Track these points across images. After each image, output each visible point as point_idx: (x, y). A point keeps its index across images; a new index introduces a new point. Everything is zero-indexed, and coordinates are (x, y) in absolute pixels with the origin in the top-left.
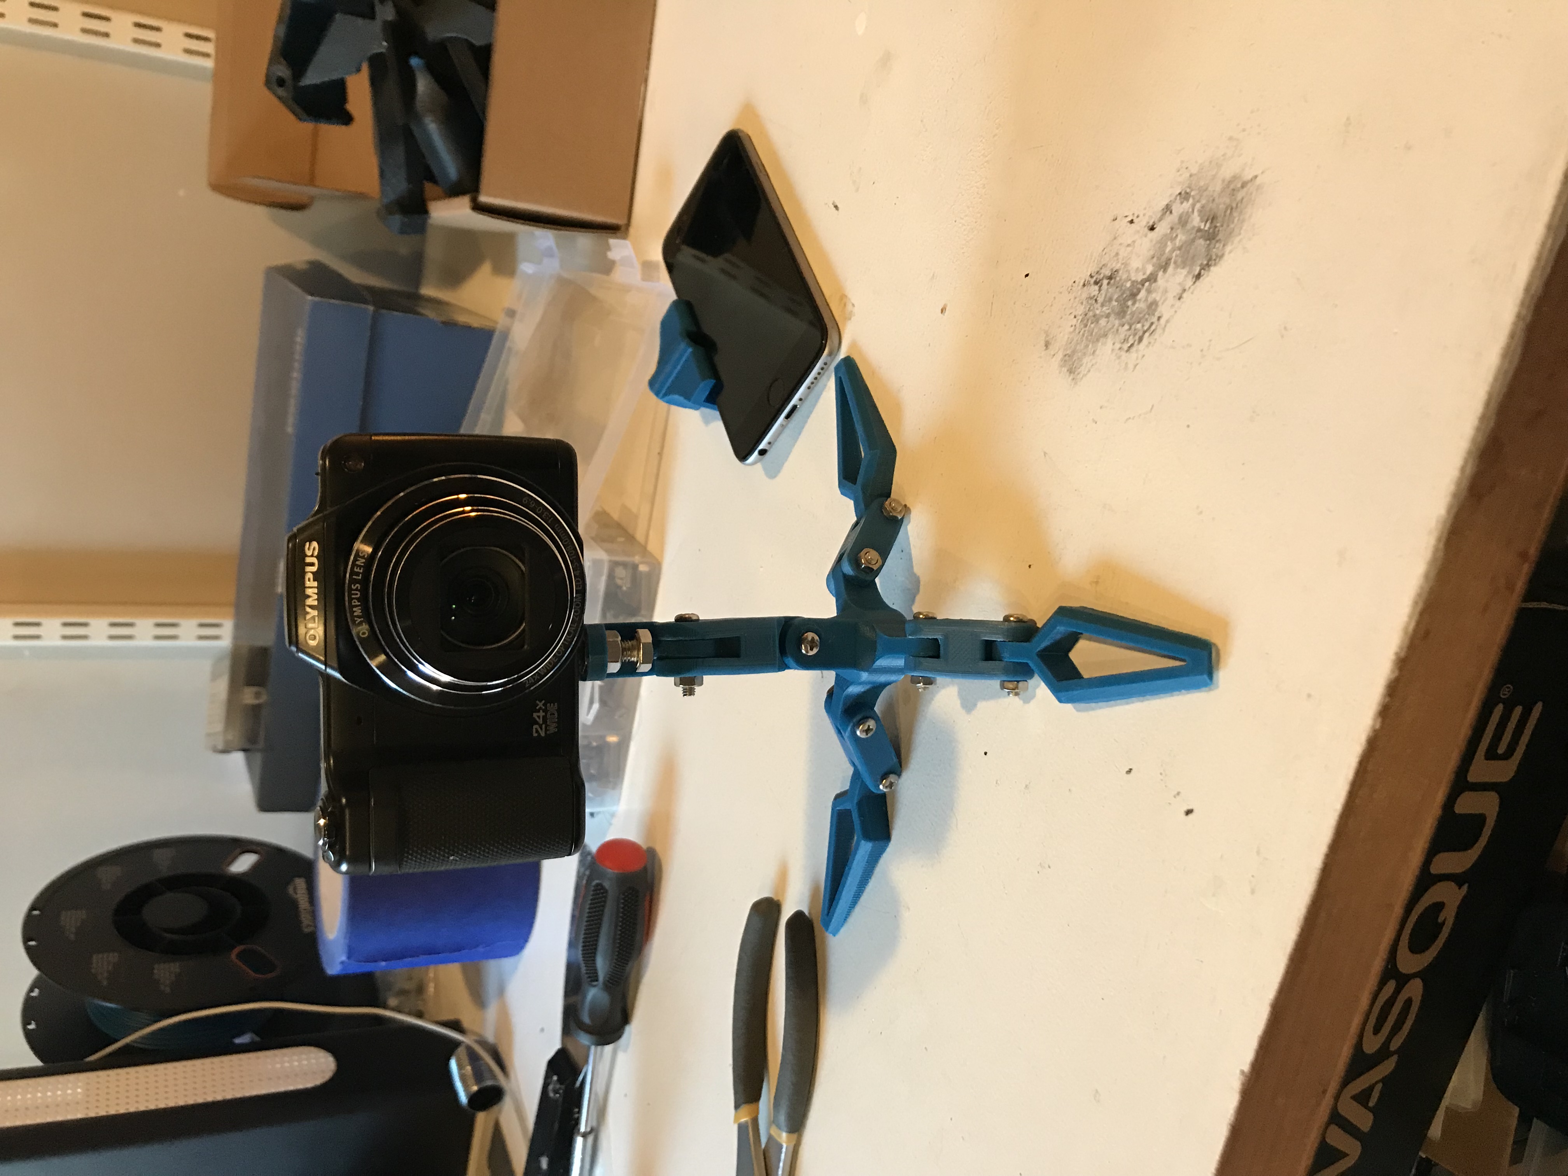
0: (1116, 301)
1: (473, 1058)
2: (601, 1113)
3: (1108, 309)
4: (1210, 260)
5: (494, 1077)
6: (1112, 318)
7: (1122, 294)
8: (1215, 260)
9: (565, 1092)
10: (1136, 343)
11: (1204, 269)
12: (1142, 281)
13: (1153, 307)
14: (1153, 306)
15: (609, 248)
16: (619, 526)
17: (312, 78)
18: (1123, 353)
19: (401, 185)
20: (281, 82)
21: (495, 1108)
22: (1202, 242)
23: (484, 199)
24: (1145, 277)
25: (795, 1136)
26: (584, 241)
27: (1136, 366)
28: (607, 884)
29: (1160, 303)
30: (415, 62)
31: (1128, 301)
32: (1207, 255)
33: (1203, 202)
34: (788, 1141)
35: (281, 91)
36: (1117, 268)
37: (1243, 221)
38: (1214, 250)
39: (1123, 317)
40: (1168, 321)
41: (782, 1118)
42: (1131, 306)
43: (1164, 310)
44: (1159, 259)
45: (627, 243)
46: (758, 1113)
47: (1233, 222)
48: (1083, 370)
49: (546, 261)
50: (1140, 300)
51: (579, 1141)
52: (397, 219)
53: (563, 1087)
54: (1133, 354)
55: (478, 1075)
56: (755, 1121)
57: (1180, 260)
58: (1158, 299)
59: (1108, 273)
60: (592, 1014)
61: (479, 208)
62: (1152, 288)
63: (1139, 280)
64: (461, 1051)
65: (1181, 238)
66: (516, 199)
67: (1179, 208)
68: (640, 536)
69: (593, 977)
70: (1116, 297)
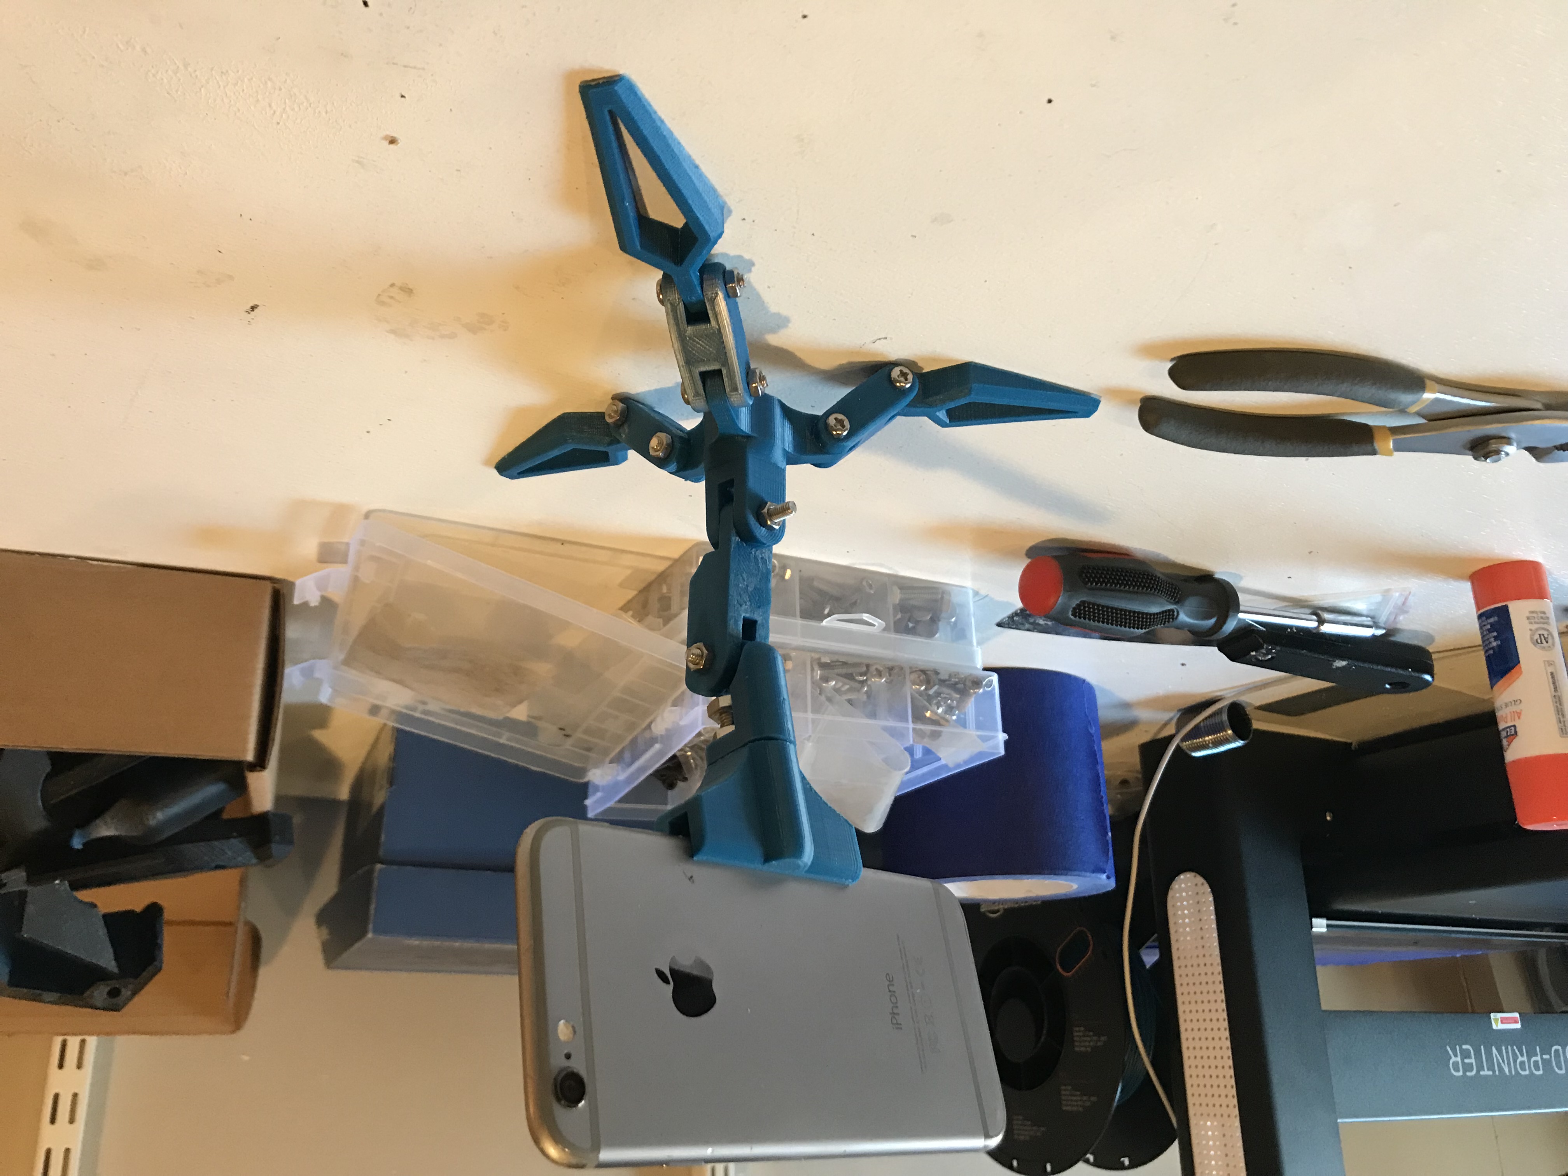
1: (1196, 733)
2: (1298, 603)
5: (1219, 712)
9: (1270, 643)
15: (305, 605)
16: (646, 589)
17: (107, 960)
19: (234, 847)
20: (114, 993)
21: (1248, 710)
23: (250, 757)
25: (1428, 383)
26: (292, 631)
28: (1075, 602)
30: (77, 843)
34: (1434, 392)
35: (126, 993)
41: (1405, 398)
45: (298, 582)
46: (1384, 427)
49: (317, 675)
51: (1327, 628)
52: (276, 848)
53: (1265, 646)
55: (1216, 728)
56: (1394, 430)
60: (1207, 617)
61: (260, 763)
64: (1185, 745)
66: (246, 717)
68: (661, 567)
69: (1169, 615)
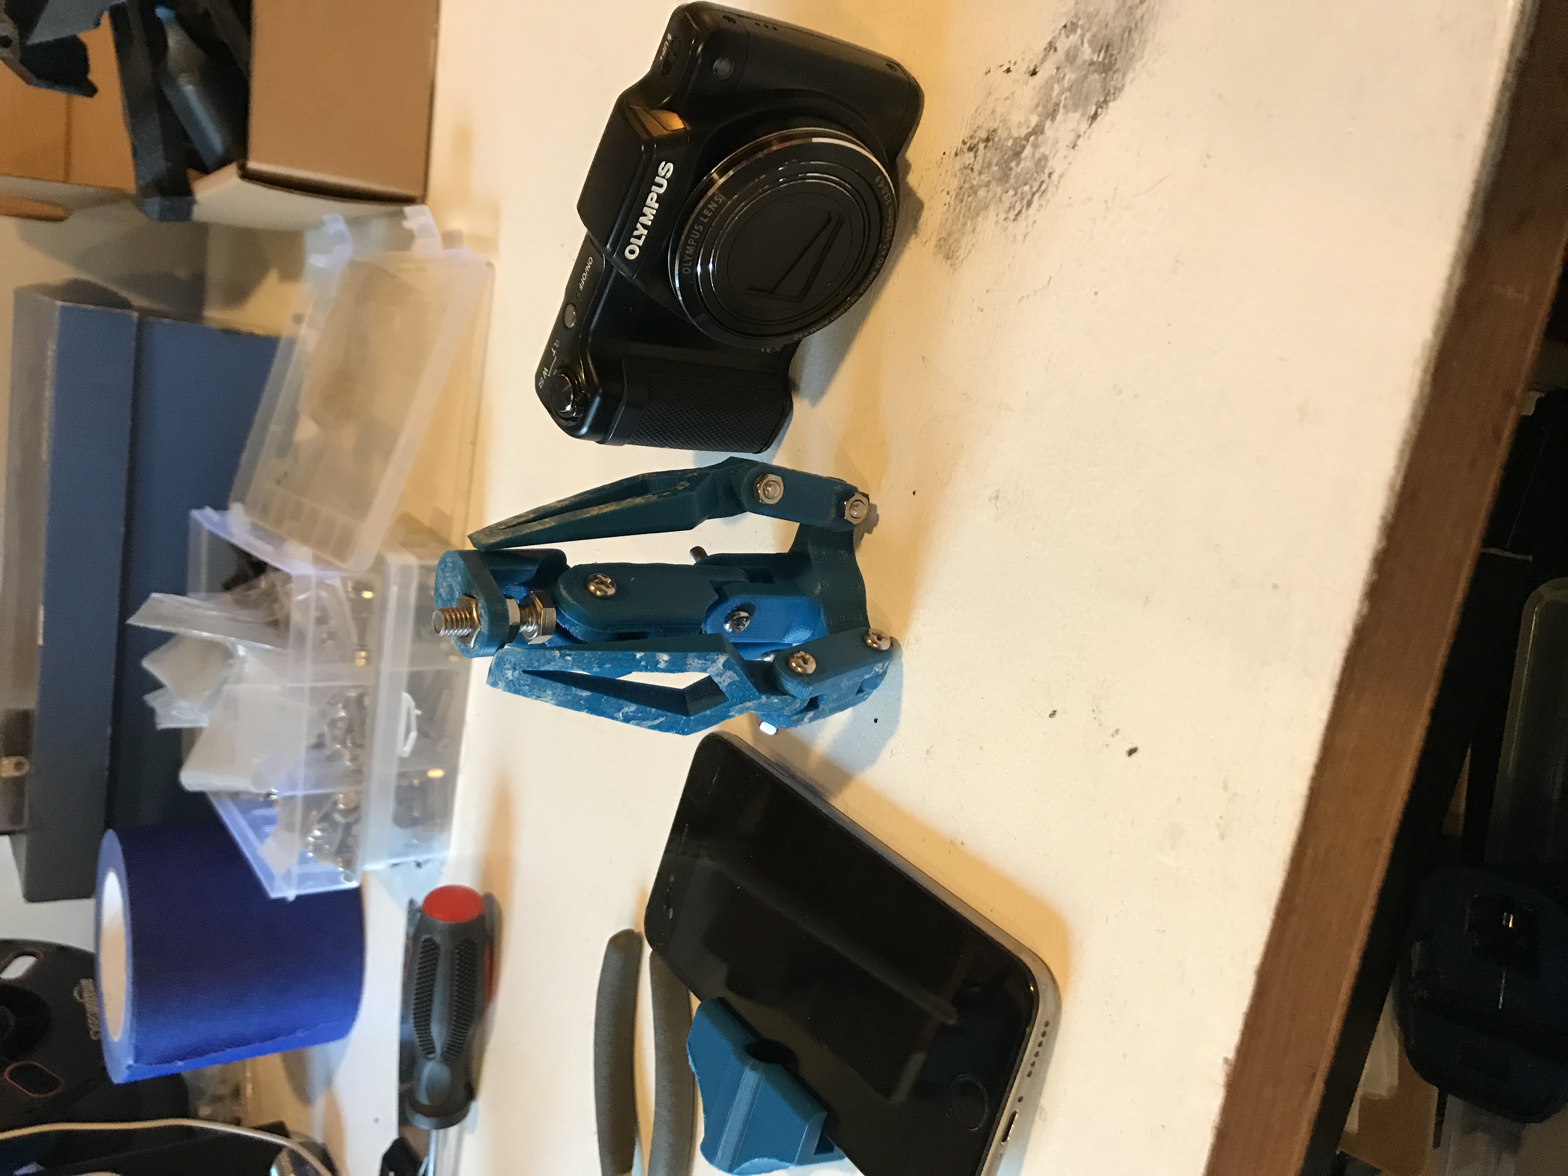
0: (997, 165)
3: (987, 177)
4: (1108, 94)
6: (993, 186)
7: (1003, 157)
8: (1114, 94)
10: (1025, 207)
11: (1101, 107)
12: (1025, 136)
13: (1043, 163)
14: (1041, 163)
15: (405, 217)
17: (42, 34)
18: (1010, 224)
19: (159, 164)
22: (1096, 76)
23: (253, 165)
24: (1030, 130)
27: (1025, 236)
28: (438, 939)
29: (1050, 157)
30: (162, 12)
31: (1012, 161)
32: (1104, 90)
33: (1094, 29)
36: (995, 126)
37: (1146, 41)
38: (1112, 83)
39: (1007, 181)
40: (1061, 176)
42: (1015, 168)
43: (1056, 164)
44: (1045, 107)
45: (425, 211)
47: (1133, 45)
48: (962, 253)
49: (336, 249)
50: (1026, 158)
52: (155, 203)
54: (1022, 222)
57: (1070, 102)
58: (1047, 153)
59: (984, 135)
60: (430, 1092)
61: (248, 176)
62: (1039, 142)
63: (1023, 136)
64: (284, 1158)
65: (1070, 76)
66: (290, 164)
67: (1063, 45)
69: (429, 1048)
70: (995, 161)
